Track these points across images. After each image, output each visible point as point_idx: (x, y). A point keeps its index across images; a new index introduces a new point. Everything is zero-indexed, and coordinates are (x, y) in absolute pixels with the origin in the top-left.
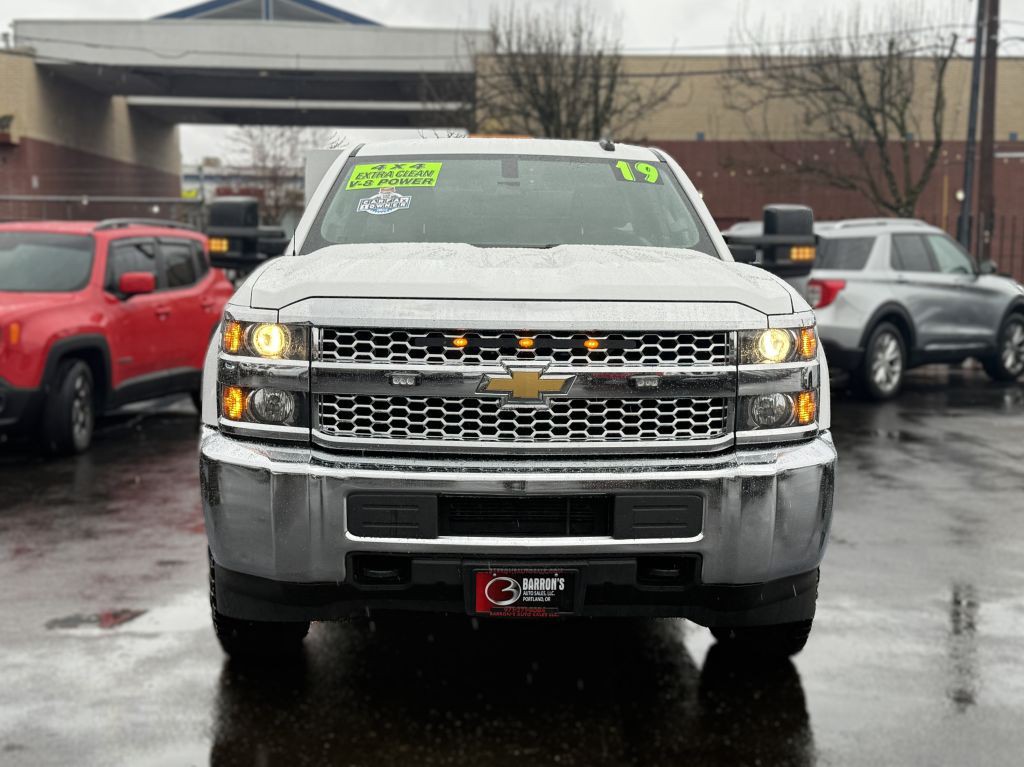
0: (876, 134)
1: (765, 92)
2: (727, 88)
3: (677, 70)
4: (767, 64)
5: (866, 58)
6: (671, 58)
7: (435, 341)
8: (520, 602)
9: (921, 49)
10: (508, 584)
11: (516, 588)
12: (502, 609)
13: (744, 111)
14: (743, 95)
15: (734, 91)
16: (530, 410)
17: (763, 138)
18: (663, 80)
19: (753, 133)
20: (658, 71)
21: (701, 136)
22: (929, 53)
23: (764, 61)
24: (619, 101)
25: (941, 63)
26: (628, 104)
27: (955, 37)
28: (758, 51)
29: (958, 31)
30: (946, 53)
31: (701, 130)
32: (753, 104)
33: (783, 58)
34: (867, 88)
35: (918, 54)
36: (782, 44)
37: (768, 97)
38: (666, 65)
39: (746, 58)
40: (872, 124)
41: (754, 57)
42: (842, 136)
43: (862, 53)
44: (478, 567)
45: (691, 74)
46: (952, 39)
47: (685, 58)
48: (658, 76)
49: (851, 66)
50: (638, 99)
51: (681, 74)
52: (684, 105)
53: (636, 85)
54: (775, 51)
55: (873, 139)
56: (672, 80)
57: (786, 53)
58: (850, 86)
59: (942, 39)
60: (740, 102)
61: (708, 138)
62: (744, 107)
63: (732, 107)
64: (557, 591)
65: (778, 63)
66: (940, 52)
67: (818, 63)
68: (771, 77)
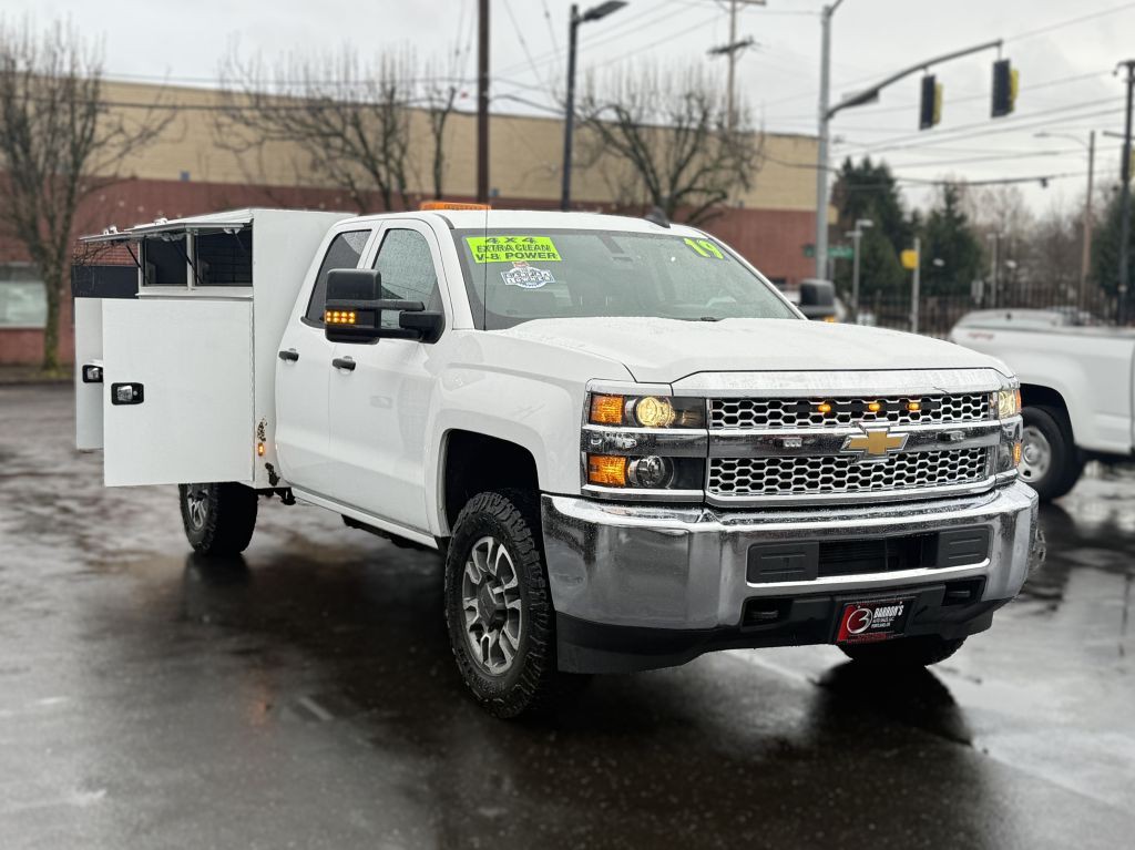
0: (381, 184)
1: (261, 132)
2: (219, 126)
3: (170, 102)
4: (262, 105)
5: (365, 105)
6: (164, 88)
7: (803, 407)
8: (870, 630)
9: (416, 100)
10: (865, 613)
11: (869, 617)
12: (856, 636)
13: (237, 151)
14: (237, 135)
15: (225, 129)
16: (870, 465)
17: (258, 181)
18: (156, 113)
19: (248, 176)
20: (150, 101)
21: (185, 175)
22: (426, 105)
23: (258, 99)
24: (101, 132)
25: (439, 116)
26: (109, 136)
27: (453, 91)
28: (253, 89)
29: (456, 85)
30: (444, 106)
31: (185, 169)
32: (249, 145)
33: (279, 98)
34: (369, 137)
35: (415, 105)
36: (280, 83)
37: (264, 139)
38: (159, 97)
39: (239, 94)
40: (376, 174)
41: (248, 94)
42: (344, 184)
43: (361, 100)
44: (849, 601)
45: (184, 107)
46: (450, 93)
47: (177, 89)
48: (151, 107)
49: (351, 113)
50: (121, 130)
51: (174, 107)
52: (180, 141)
53: (121, 115)
54: (272, 90)
55: (376, 188)
56: (165, 114)
57: (285, 92)
58: (350, 132)
59: (439, 92)
60: (234, 141)
61: (195, 177)
62: (238, 147)
63: (225, 146)
64: (897, 617)
65: (273, 103)
66: (437, 104)
67: (316, 107)
68: (267, 117)
